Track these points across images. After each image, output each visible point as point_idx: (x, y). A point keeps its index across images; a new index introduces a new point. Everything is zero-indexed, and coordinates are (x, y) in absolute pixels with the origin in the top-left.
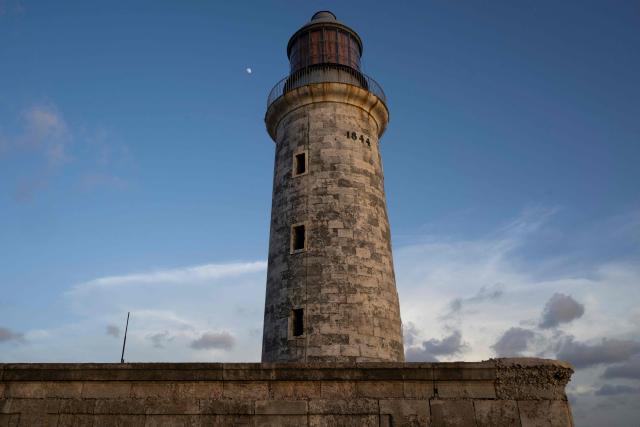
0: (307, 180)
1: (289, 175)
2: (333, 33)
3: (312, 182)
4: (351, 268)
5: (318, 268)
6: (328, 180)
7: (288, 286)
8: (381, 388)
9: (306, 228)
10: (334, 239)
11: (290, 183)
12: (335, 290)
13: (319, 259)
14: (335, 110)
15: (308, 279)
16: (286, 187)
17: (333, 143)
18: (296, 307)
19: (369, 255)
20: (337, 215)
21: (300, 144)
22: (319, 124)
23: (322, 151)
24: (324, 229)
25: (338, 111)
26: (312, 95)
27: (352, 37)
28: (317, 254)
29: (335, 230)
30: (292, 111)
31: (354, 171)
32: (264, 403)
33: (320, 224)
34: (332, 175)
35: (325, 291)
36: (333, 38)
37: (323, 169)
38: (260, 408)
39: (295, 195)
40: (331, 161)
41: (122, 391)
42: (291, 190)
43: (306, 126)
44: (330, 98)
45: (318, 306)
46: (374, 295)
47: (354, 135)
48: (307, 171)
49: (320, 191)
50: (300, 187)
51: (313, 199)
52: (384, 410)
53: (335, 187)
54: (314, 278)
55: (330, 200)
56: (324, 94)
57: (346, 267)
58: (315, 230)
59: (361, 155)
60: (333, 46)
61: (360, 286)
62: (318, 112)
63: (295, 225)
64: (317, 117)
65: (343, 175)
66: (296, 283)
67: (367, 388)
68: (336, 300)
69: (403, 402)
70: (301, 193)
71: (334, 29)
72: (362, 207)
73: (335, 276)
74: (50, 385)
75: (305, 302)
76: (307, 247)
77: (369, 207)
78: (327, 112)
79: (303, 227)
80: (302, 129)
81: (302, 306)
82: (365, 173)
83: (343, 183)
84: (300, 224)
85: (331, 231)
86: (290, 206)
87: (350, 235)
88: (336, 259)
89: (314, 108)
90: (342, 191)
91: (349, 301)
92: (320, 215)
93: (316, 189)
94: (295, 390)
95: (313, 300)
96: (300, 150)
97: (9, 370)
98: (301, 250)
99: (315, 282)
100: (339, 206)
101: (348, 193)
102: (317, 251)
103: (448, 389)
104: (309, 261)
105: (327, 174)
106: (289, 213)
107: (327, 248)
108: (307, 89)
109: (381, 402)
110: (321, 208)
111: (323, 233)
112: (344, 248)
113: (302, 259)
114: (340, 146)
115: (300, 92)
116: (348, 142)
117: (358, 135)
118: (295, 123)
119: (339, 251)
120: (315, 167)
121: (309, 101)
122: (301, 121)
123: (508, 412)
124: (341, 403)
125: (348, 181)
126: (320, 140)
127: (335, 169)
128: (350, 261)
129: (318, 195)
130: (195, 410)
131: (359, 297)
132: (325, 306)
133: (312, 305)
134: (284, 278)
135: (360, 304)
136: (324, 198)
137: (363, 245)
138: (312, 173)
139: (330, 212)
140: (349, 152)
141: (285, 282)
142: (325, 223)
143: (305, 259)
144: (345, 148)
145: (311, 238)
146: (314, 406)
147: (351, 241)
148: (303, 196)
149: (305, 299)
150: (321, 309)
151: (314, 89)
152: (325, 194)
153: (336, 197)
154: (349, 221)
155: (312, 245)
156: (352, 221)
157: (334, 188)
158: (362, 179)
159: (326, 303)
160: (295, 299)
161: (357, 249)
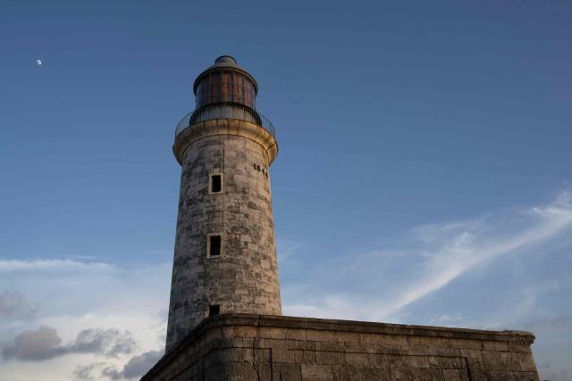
0: (223, 198)
1: (204, 191)
2: (240, 79)
3: (226, 200)
4: (258, 275)
5: (232, 273)
6: (240, 201)
7: (205, 285)
8: (460, 343)
9: (222, 238)
10: (245, 250)
11: (206, 198)
12: (246, 292)
13: (233, 266)
14: (245, 144)
15: (224, 281)
16: (202, 200)
17: (244, 171)
18: (213, 303)
19: (268, 267)
20: (247, 231)
21: (215, 167)
22: (233, 154)
23: (236, 176)
24: (237, 241)
25: (248, 146)
26: (229, 127)
27: (254, 85)
28: (231, 261)
29: (246, 243)
30: (208, 137)
31: (259, 197)
32: (406, 349)
33: (234, 236)
34: (243, 198)
35: (238, 292)
36: (240, 83)
37: (236, 191)
38: (406, 351)
39: (211, 209)
40: (242, 186)
41: (329, 337)
42: (207, 204)
43: (221, 152)
44: (242, 134)
45: (233, 304)
46: (272, 299)
47: (259, 167)
48: (222, 191)
49: (234, 209)
50: (216, 203)
51: (227, 215)
52: (463, 355)
53: (246, 208)
54: (229, 280)
55: (242, 217)
56: (238, 129)
57: (254, 274)
58: (230, 241)
59: (263, 185)
60: (240, 89)
61: (263, 290)
62: (231, 142)
63: (211, 235)
64: (231, 146)
65: (251, 199)
66: (213, 284)
67: (454, 342)
68: (247, 301)
69: (470, 351)
70: (217, 208)
71: (242, 75)
72: (264, 227)
73: (246, 281)
74: (285, 331)
75: (222, 299)
76: (223, 254)
77: (268, 228)
78: (239, 144)
79: (219, 237)
80: (218, 154)
81: (219, 303)
82: (266, 200)
83: (251, 206)
84: (216, 234)
85: (243, 244)
86: (205, 217)
87: (256, 248)
88: (247, 267)
89: (229, 139)
90: (251, 212)
91: (256, 301)
92: (234, 229)
93: (231, 207)
94: (420, 342)
95: (228, 299)
96: (216, 172)
97: (263, 319)
98: (217, 256)
99: (229, 284)
100: (248, 224)
101: (255, 214)
102: (231, 259)
103: (488, 346)
104: (225, 266)
105: (239, 196)
106: (205, 224)
107: (239, 257)
108: (226, 122)
109: (462, 351)
110: (234, 223)
111: (235, 245)
112: (252, 259)
113: (218, 263)
114: (249, 175)
115: (219, 123)
116: (255, 172)
117: (261, 168)
118: (211, 148)
119: (249, 261)
120: (229, 189)
121: (225, 132)
122: (217, 147)
123: (514, 359)
124: (443, 350)
125: (255, 205)
126: (234, 167)
127: (245, 193)
128: (257, 270)
129: (232, 212)
130: (371, 351)
131: (263, 300)
132: (238, 304)
133: (227, 303)
134: (200, 278)
135: (264, 305)
136: (237, 215)
137: (265, 257)
138: (227, 193)
139: (242, 227)
140: (255, 181)
141: (201, 281)
142: (238, 236)
143: (220, 264)
144: (253, 177)
145: (226, 247)
146: (431, 351)
147: (257, 254)
148: (218, 211)
149: (221, 297)
150: (235, 306)
151: (231, 124)
152: (238, 212)
153: (247, 216)
154: (256, 237)
155: (227, 254)
156: (258, 237)
157: (244, 209)
158: (264, 205)
159: (239, 302)
160: (211, 296)
161: (262, 261)
